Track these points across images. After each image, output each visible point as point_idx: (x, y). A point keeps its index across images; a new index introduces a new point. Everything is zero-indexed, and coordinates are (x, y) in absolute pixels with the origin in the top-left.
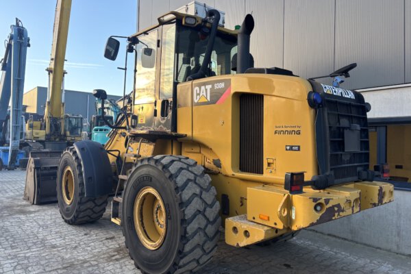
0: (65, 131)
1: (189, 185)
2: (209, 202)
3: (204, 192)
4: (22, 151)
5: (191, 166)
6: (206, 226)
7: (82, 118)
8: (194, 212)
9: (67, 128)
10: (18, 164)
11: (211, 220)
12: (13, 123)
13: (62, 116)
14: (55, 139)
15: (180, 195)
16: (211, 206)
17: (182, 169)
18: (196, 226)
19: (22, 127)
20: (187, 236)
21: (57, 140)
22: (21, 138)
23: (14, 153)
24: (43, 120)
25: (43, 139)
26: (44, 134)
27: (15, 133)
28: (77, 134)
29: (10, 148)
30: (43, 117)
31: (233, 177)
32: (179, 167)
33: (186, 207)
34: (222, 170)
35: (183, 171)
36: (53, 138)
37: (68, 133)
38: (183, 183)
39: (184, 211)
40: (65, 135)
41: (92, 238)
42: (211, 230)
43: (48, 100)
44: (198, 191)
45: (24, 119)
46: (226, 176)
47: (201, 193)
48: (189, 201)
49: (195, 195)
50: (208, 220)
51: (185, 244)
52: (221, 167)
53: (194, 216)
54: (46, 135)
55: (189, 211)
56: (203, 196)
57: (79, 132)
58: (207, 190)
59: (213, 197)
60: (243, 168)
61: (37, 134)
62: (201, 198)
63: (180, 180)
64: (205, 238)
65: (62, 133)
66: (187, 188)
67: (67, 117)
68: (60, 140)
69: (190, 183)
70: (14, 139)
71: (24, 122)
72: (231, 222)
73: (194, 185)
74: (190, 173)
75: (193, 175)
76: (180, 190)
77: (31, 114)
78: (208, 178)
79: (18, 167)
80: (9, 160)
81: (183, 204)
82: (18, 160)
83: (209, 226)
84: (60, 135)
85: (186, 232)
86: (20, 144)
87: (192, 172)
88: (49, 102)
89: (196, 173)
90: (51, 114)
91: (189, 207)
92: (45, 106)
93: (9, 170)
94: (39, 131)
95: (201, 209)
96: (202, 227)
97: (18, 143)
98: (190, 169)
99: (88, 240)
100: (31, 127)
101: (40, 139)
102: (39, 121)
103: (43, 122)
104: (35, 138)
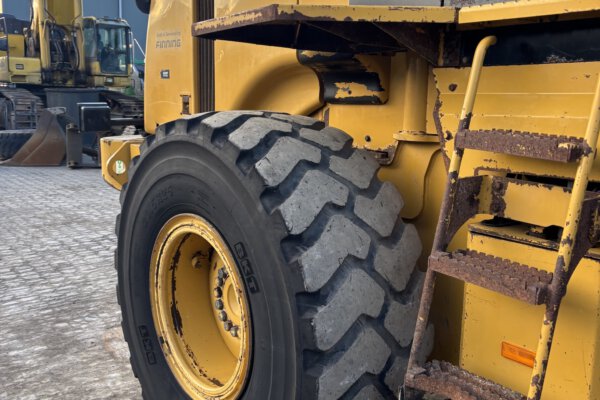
0: (88, 61)
7: (127, 29)
9: (93, 54)
13: (78, 22)
14: (65, 81)
21: (70, 83)
24: (30, 32)
25: (36, 80)
26: (38, 69)
28: (118, 69)
30: (28, 23)
36: (58, 77)
37: (96, 66)
40: (88, 72)
54: (43, 70)
57: (122, 66)
61: (20, 66)
67: (88, 23)
68: (78, 83)
84: (75, 73)
90: (51, 16)
94: (22, 60)
100: (4, 48)
101: (28, 81)
102: (21, 33)
103: (30, 36)
104: (15, 76)
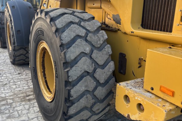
1: (76, 43)
2: (101, 63)
3: (95, 51)
5: (85, 20)
6: (95, 88)
8: (80, 73)
11: (102, 81)
15: (65, 53)
16: (103, 67)
17: (72, 23)
18: (83, 89)
20: (71, 99)
31: (132, 34)
32: (69, 21)
33: (71, 67)
34: (121, 27)
35: (72, 25)
38: (70, 39)
39: (68, 71)
41: (22, 77)
42: (101, 92)
44: (88, 49)
46: (125, 33)
47: (92, 51)
48: (75, 61)
49: (83, 54)
50: (98, 81)
51: (69, 107)
52: (120, 24)
53: (81, 78)
55: (75, 72)
56: (94, 56)
58: (100, 49)
59: (106, 57)
60: (145, 25)
62: (91, 58)
63: (67, 36)
64: (94, 101)
65: (34, 3)
66: (74, 45)
69: (79, 40)
72: (123, 88)
73: (84, 43)
74: (81, 29)
75: (84, 31)
76: (65, 47)
78: (103, 35)
81: (68, 64)
83: (100, 88)
85: (69, 95)
87: (84, 28)
89: (88, 28)
91: (74, 68)
95: (90, 70)
96: (91, 89)
98: (82, 24)
99: (18, 79)
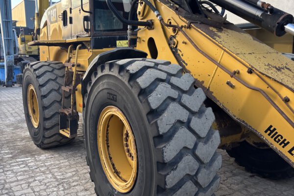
4: (18, 67)
10: (15, 80)
12: (4, 37)
19: (15, 42)
22: (15, 53)
23: (10, 69)
25: (36, 53)
27: (8, 47)
29: (5, 64)
30: (33, 30)
43: (36, 12)
45: (15, 33)
61: (30, 48)
70: (8, 54)
71: (16, 37)
77: (22, 28)
79: (16, 83)
80: (6, 77)
82: (15, 76)
86: (15, 59)
88: (38, 14)
92: (34, 19)
93: (7, 86)
97: (12, 58)
100: (23, 41)
101: (33, 54)
102: (31, 34)
103: (34, 35)
104: (28, 52)
